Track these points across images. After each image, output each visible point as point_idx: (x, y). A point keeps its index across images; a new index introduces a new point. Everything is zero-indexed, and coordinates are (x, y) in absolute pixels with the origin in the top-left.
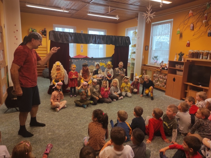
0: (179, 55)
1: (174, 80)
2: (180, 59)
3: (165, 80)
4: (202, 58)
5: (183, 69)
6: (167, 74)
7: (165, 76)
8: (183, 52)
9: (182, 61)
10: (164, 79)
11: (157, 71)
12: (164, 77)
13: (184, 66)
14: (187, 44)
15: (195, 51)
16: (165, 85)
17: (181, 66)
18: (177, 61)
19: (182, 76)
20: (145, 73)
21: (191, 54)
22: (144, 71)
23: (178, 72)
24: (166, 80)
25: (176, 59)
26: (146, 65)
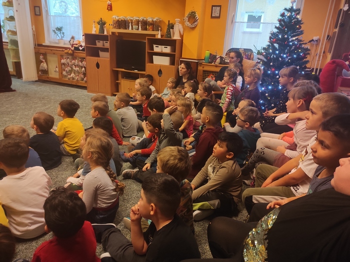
0: (99, 23)
1: (98, 66)
2: (102, 30)
3: (84, 69)
4: (132, 29)
5: (109, 47)
6: (85, 58)
7: (82, 62)
8: (104, 19)
9: (105, 33)
10: (82, 67)
11: (66, 53)
12: (80, 64)
13: (108, 42)
14: (108, 5)
15: (122, 17)
16: (85, 77)
17: (105, 42)
18: (98, 33)
19: (109, 59)
20: (44, 60)
21: (116, 22)
22: (41, 57)
23: (101, 54)
24: (85, 67)
25: (95, 30)
26: (43, 44)
